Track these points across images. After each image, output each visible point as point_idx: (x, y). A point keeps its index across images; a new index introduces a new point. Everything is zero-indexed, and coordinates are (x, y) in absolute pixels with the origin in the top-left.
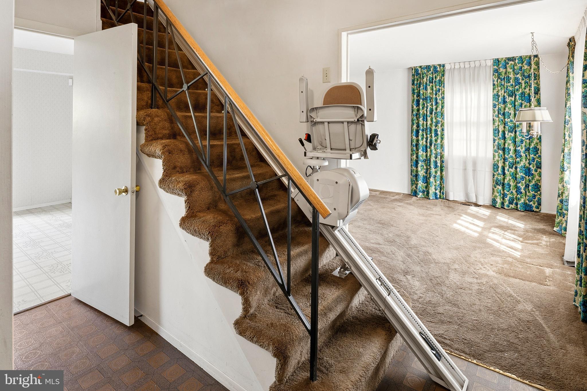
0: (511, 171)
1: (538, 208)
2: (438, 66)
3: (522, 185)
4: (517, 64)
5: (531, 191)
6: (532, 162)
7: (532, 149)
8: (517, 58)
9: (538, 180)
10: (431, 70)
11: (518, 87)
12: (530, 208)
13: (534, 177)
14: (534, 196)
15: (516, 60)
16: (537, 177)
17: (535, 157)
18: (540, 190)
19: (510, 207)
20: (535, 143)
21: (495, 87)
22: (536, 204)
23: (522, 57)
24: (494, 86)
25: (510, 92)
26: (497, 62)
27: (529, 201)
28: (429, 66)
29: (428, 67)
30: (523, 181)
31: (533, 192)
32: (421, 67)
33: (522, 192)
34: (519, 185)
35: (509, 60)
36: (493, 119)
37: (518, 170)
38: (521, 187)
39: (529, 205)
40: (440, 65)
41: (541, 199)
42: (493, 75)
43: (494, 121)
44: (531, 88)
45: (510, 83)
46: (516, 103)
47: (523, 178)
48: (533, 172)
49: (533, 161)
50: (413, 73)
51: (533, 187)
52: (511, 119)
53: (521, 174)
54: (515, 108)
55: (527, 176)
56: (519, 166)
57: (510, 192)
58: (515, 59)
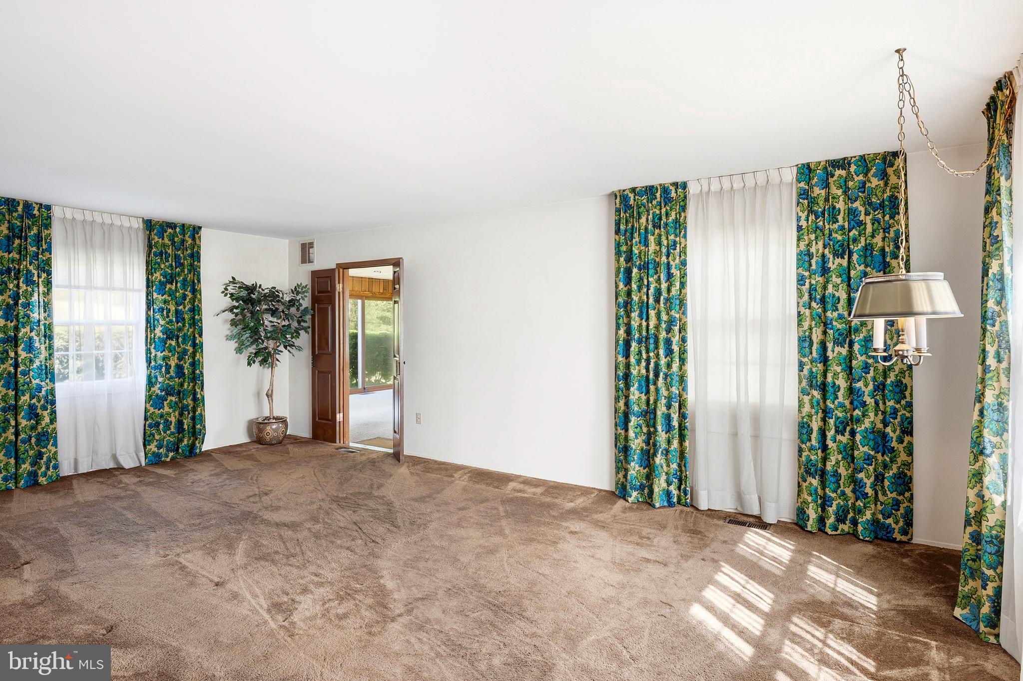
0: (840, 442)
1: (904, 532)
2: (671, 188)
3: (868, 477)
4: (855, 176)
5: (888, 492)
6: (892, 420)
7: (892, 387)
8: (853, 159)
9: (904, 465)
10: (656, 198)
11: (857, 233)
12: (887, 533)
13: (895, 456)
14: (897, 504)
15: (852, 165)
16: (903, 457)
17: (898, 406)
18: (909, 489)
19: (840, 529)
20: (897, 372)
21: (803, 234)
22: (901, 523)
23: (866, 157)
24: (801, 232)
25: (837, 245)
26: (806, 171)
27: (883, 515)
28: (653, 186)
29: (650, 191)
30: (870, 467)
31: (894, 495)
32: (633, 190)
33: (867, 494)
34: (861, 475)
35: (833, 167)
36: (799, 313)
37: (858, 437)
38: (865, 480)
39: (883, 524)
40: (675, 185)
41: (912, 510)
42: (798, 204)
43: (800, 318)
44: (887, 235)
45: (838, 222)
46: (853, 273)
47: (868, 459)
48: (894, 444)
49: (894, 416)
50: (618, 206)
51: (894, 481)
52: (841, 311)
53: (866, 449)
54: (849, 285)
55: (880, 454)
56: (859, 429)
57: (839, 492)
58: (849, 164)
